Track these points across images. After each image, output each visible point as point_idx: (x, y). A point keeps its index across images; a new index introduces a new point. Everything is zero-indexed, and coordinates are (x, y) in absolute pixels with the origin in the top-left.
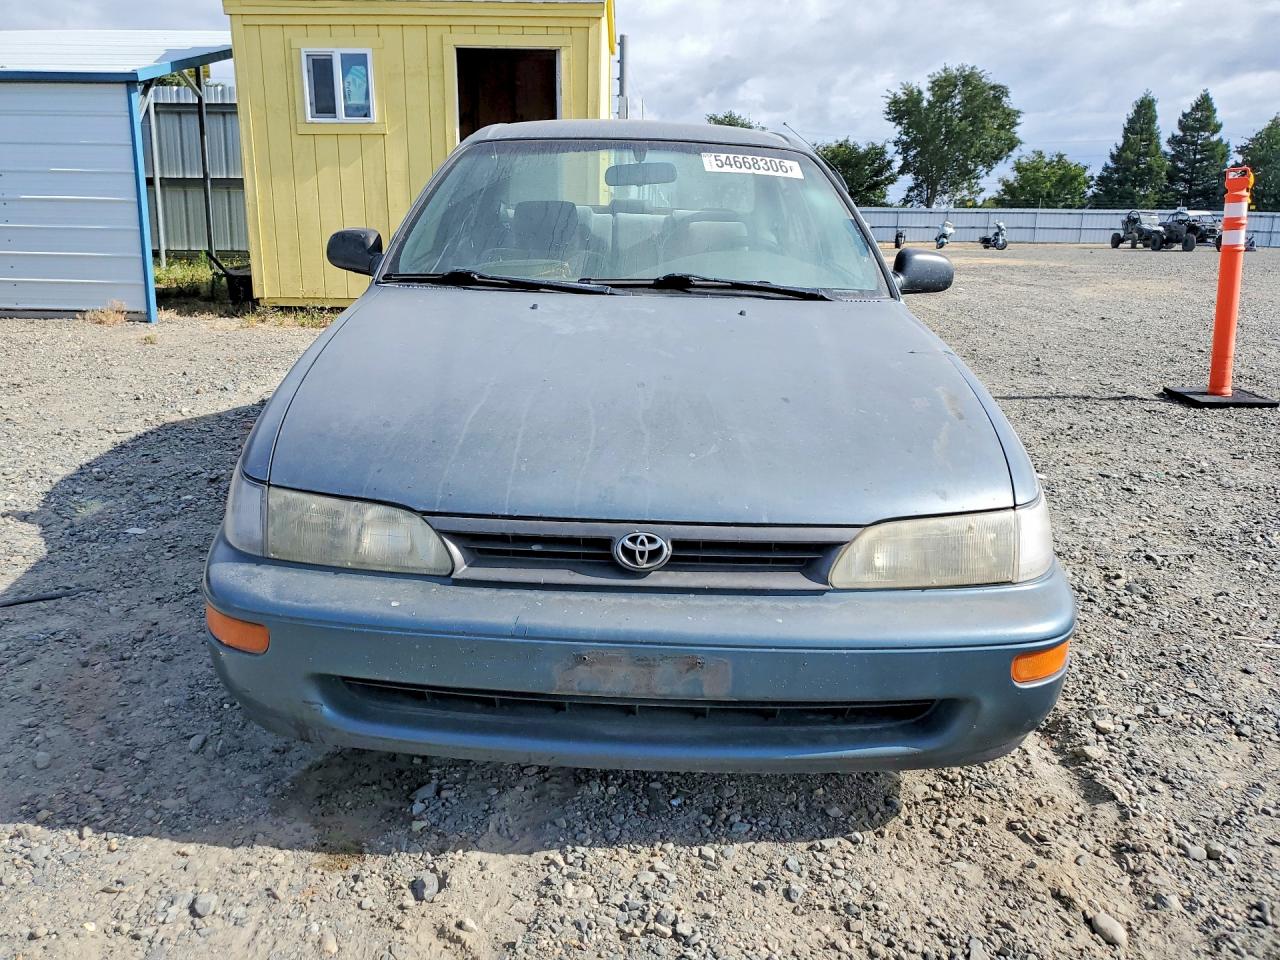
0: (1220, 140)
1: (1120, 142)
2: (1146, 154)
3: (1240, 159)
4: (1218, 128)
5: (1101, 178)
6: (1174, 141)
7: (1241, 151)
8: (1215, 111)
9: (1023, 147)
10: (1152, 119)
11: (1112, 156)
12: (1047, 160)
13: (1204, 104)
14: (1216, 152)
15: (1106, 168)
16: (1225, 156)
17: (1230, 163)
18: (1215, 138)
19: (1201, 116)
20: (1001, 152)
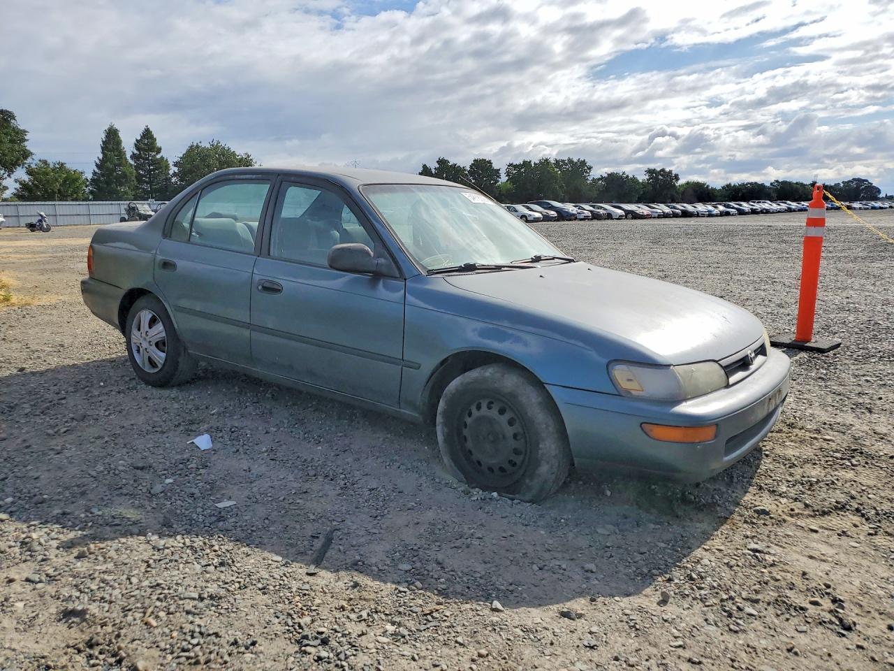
0: (162, 158)
1: (101, 156)
2: (120, 165)
3: (176, 169)
4: (159, 150)
5: (93, 180)
6: (134, 156)
7: (176, 165)
8: (155, 139)
9: (33, 156)
10: (119, 143)
11: (97, 165)
12: (51, 166)
13: (147, 134)
14: (162, 165)
15: (95, 173)
16: (167, 167)
17: (171, 172)
18: (158, 156)
19: (147, 142)
20: (18, 159)
